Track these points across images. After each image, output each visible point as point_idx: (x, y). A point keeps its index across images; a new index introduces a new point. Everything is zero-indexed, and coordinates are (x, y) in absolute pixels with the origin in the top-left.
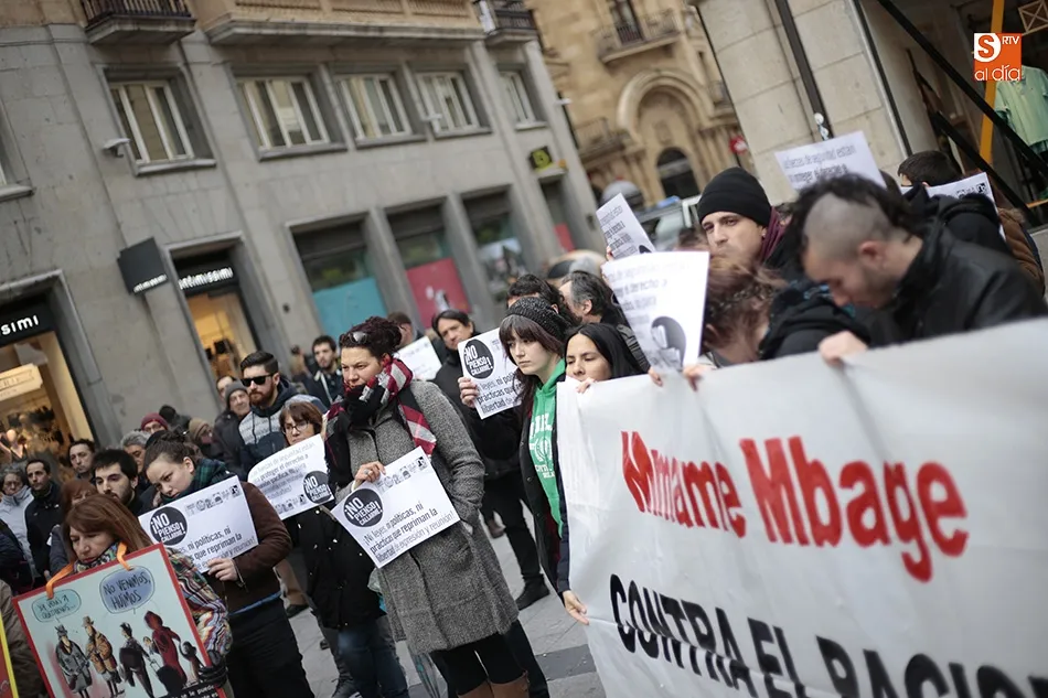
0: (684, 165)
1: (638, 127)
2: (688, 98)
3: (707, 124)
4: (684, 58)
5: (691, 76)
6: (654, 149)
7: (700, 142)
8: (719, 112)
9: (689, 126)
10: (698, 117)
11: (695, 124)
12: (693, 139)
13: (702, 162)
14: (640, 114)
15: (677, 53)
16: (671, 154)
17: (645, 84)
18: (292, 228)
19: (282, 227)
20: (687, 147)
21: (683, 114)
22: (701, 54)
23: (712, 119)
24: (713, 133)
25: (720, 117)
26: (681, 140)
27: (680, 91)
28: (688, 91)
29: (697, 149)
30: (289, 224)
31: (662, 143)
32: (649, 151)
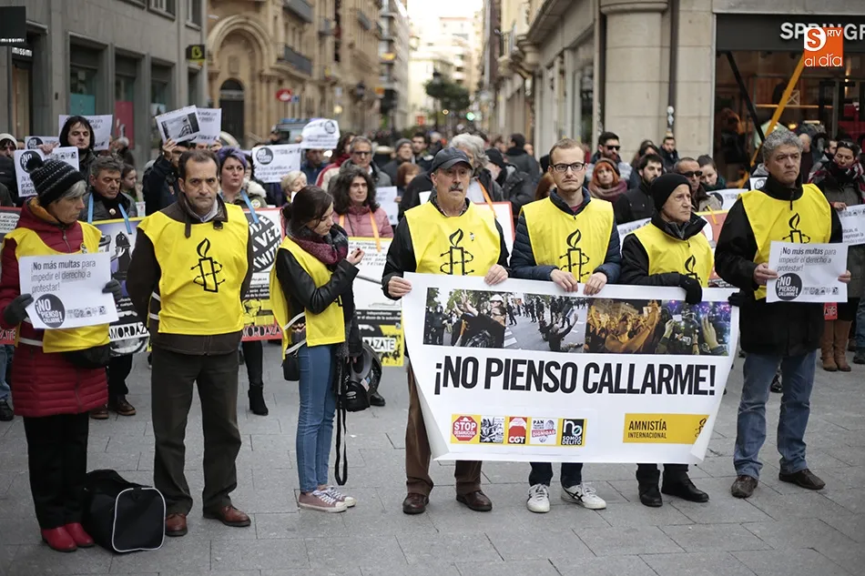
0: (239, 96)
1: (219, 53)
2: (260, 47)
3: (267, 72)
4: (266, 16)
5: (267, 31)
6: (224, 76)
7: (257, 83)
8: (279, 66)
9: (253, 69)
10: (262, 64)
11: (258, 69)
12: (252, 79)
13: (253, 98)
14: (222, 45)
15: (263, 10)
16: (233, 84)
17: (234, 24)
18: (72, 37)
19: (66, 33)
20: (247, 83)
21: (252, 58)
22: (276, 18)
23: (272, 69)
24: (269, 80)
25: (278, 70)
26: (244, 76)
27: (256, 40)
28: (261, 41)
29: (253, 87)
30: (70, 33)
31: (231, 73)
32: (220, 76)
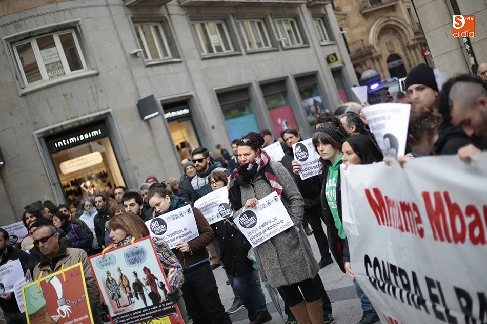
0: (400, 62)
1: (378, 44)
2: (402, 30)
3: (411, 43)
4: (401, 12)
5: (404, 20)
6: (386, 54)
7: (408, 51)
8: (417, 37)
9: (402, 44)
10: (407, 39)
11: (405, 43)
12: (404, 50)
13: (408, 61)
14: (379, 38)
15: (398, 9)
16: (394, 57)
17: (382, 24)
18: (216, 90)
19: (212, 90)
20: (402, 54)
21: (400, 38)
22: (409, 10)
23: (413, 40)
24: (414, 47)
25: (417, 39)
26: (399, 50)
27: (399, 28)
28: (402, 27)
29: (406, 55)
30: (215, 89)
31: (390, 52)
32: (383, 56)
